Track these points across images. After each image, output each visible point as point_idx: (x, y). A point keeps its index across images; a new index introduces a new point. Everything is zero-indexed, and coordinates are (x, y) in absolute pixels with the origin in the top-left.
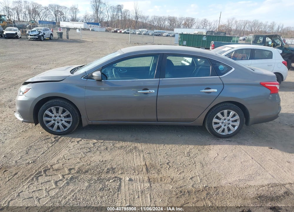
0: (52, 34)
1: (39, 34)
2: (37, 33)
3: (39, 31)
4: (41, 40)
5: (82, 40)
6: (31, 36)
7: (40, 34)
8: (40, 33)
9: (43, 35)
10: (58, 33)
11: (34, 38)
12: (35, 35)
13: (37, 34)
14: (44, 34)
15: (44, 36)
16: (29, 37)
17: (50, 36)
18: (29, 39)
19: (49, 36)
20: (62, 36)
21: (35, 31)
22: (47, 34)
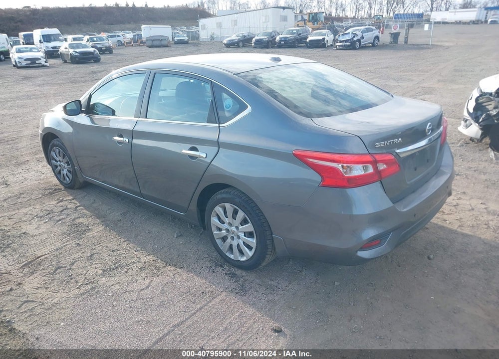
0: (377, 38)
1: (352, 39)
2: (351, 36)
3: (354, 34)
4: (354, 48)
5: (433, 43)
6: (341, 42)
7: (355, 39)
8: (354, 37)
9: (359, 41)
10: (392, 34)
11: (345, 45)
12: (346, 41)
13: (350, 39)
14: (362, 37)
15: (362, 40)
16: (337, 44)
17: (374, 41)
18: (338, 47)
19: (372, 41)
20: (398, 39)
21: (349, 33)
22: (369, 37)
